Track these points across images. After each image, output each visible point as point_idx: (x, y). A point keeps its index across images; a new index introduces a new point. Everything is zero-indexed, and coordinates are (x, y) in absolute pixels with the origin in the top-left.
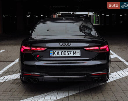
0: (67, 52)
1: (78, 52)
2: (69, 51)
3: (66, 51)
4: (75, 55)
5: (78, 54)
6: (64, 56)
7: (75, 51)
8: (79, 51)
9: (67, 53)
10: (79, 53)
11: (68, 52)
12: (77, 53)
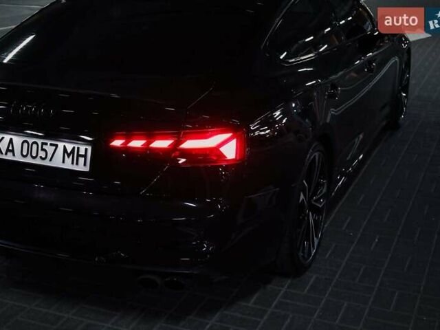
0: (43, 144)
1: (82, 152)
2: (49, 142)
3: (40, 142)
4: (68, 165)
5: (81, 160)
6: (29, 160)
7: (69, 147)
8: (86, 150)
9: (43, 149)
10: (85, 156)
11: (45, 147)
12: (79, 155)
